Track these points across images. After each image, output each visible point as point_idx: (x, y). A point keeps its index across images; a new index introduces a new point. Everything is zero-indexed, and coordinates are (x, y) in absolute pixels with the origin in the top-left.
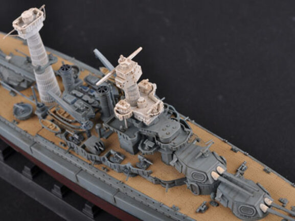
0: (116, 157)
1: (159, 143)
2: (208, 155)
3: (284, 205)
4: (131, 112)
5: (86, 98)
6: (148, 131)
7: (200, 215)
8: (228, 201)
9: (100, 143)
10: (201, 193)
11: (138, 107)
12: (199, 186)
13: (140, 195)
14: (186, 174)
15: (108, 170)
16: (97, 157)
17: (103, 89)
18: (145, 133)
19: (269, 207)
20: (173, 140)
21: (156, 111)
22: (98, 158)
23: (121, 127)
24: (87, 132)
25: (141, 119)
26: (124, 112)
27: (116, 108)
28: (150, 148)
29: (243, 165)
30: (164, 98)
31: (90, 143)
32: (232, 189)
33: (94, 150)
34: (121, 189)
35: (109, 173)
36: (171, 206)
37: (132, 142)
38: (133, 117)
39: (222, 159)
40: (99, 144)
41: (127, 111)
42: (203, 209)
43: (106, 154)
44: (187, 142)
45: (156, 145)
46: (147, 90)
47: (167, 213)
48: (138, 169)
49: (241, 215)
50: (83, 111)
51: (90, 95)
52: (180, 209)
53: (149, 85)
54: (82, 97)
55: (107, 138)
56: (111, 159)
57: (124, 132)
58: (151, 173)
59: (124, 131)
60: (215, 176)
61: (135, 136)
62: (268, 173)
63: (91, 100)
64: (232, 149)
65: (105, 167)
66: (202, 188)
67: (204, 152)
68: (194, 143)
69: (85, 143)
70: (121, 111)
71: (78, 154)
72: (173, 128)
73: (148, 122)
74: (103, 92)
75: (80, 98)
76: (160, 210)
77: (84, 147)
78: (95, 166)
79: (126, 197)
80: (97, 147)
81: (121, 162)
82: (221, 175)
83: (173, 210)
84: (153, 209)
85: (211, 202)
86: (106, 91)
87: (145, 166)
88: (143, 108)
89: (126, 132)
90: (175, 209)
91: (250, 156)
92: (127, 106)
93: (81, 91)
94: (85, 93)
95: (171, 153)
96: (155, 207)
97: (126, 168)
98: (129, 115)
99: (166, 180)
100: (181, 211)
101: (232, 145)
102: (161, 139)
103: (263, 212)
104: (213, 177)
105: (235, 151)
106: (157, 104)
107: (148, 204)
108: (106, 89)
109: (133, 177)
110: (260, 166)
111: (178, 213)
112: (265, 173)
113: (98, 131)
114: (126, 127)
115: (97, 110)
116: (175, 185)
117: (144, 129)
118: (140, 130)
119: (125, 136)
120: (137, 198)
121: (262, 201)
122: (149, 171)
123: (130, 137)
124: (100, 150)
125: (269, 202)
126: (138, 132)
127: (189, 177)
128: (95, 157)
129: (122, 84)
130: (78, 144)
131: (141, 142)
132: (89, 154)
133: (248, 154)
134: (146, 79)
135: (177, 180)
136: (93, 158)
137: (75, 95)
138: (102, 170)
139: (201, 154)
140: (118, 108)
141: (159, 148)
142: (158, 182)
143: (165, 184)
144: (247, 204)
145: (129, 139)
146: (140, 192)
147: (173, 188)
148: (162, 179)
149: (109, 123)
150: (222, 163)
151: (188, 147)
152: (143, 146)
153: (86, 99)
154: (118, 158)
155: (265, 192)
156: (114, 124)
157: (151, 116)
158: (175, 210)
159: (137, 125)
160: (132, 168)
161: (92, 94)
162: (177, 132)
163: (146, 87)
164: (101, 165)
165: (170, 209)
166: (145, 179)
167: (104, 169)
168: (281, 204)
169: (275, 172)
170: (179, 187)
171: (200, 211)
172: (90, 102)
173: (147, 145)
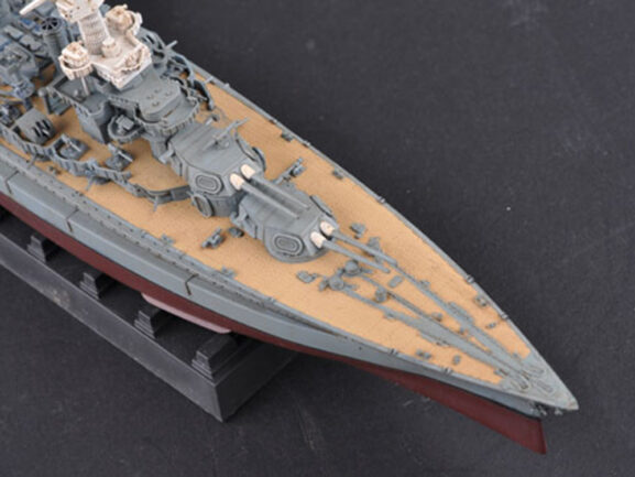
0: (71, 147)
1: (140, 121)
2: (227, 145)
3: (359, 235)
4: (89, 65)
5: (28, 39)
6: (122, 100)
7: (208, 252)
8: (256, 228)
9: (44, 122)
10: (214, 214)
11: (104, 56)
12: (209, 201)
13: (109, 217)
14: (187, 179)
15: (58, 173)
16: (38, 147)
17: (50, 23)
18: (118, 104)
19: (329, 238)
20: (166, 116)
21: (134, 62)
22: (40, 150)
23: (76, 93)
24: (24, 102)
25: (108, 78)
26: (77, 64)
27: (61, 58)
28: (127, 132)
29: (297, 163)
30: (175, 43)
31: (27, 122)
32: (265, 206)
33: (31, 135)
34: (81, 207)
35: (60, 178)
36: (159, 235)
37: (96, 120)
38: (94, 74)
39: (257, 152)
40: (42, 124)
41: (81, 64)
42: (213, 242)
43: (55, 142)
44: (190, 120)
45: (136, 126)
46: (121, 25)
47: (155, 250)
48: (108, 170)
49: (278, 253)
50: (10, 63)
51: (35, 36)
52: (175, 242)
53: (125, 16)
54: (20, 37)
55: (61, 114)
56: (63, 151)
57: (80, 102)
58: (131, 176)
59: (82, 99)
60: (237, 182)
61: (99, 109)
62: (340, 178)
63: (35, 45)
64: (283, 136)
65: (53, 165)
66: (214, 204)
67: (218, 138)
68: (208, 123)
69: (19, 122)
70: (70, 62)
71: (10, 144)
72: (167, 95)
73: (119, 83)
74: (50, 28)
75: (17, 40)
76: (143, 243)
77: (17, 131)
78: (37, 164)
79: (87, 221)
80: (38, 129)
81: (79, 157)
82: (249, 181)
83: (161, 244)
84: (131, 242)
85: (230, 230)
86: (54, 28)
87: (120, 165)
88: (112, 57)
89: (86, 102)
90: (166, 240)
91: (312, 148)
92: (81, 53)
93: (21, 28)
94: (25, 31)
95: (164, 140)
96: (135, 239)
97: (88, 169)
98: (85, 70)
99: (155, 190)
100: (175, 246)
101: (285, 128)
102: (144, 115)
103: (316, 247)
104: (234, 184)
105: (288, 140)
106: (136, 50)
107: (124, 232)
108: (55, 24)
109: (102, 184)
110: (328, 165)
111: (171, 249)
112: (333, 179)
113: (44, 100)
114: (87, 92)
115: (46, 62)
116: (172, 200)
117: (115, 96)
118: (110, 99)
119: (83, 108)
120: (107, 223)
121: (316, 228)
122: (126, 173)
123: (91, 111)
124: (44, 135)
125: (328, 230)
126: (105, 101)
127: (193, 185)
128: (35, 148)
129: (68, 13)
130: (8, 125)
131: (113, 119)
132: (25, 143)
133: (308, 144)
134: (122, 4)
135: (175, 189)
136: (33, 150)
137: (8, 35)
138: (48, 170)
139: (213, 142)
140: (66, 57)
141: (143, 131)
142: (141, 193)
143: (153, 197)
144: (286, 233)
145: (89, 114)
146: (109, 210)
147: (168, 204)
148: (149, 189)
149: (58, 87)
150: (253, 159)
151: (196, 130)
152: (115, 126)
153: (26, 43)
154: (74, 150)
155: (323, 211)
156: (66, 88)
157: (125, 73)
158: (166, 244)
159: (100, 88)
160: (96, 167)
161: (39, 33)
162: (172, 102)
163: (120, 19)
164: (48, 163)
165: (158, 242)
166: (120, 186)
167: (52, 169)
168: (354, 233)
169: (352, 177)
170: (179, 203)
171: (209, 245)
172: (33, 47)
173: (120, 127)
